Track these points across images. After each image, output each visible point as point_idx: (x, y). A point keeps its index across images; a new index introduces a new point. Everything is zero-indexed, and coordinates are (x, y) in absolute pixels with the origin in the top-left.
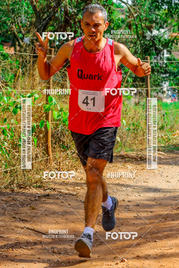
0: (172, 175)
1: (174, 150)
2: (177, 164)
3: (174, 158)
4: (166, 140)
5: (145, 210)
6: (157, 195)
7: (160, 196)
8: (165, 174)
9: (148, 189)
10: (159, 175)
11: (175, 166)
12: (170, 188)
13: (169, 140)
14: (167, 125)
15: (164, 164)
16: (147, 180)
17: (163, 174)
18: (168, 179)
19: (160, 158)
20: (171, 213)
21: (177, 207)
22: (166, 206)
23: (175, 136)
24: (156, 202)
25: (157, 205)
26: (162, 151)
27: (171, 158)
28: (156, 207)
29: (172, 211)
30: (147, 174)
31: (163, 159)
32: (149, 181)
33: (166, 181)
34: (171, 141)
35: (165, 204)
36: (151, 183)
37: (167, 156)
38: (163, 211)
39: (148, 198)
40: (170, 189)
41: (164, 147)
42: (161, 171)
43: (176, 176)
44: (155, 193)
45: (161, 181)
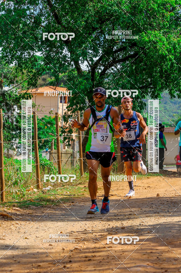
0: (29, 231)
1: (30, 206)
2: (34, 220)
3: (30, 213)
4: (21, 196)
5: (3, 269)
6: (15, 252)
7: (18, 254)
8: (22, 231)
9: (6, 246)
10: (16, 232)
11: (32, 222)
12: (29, 244)
13: (24, 195)
14: (20, 181)
15: (21, 220)
16: (4, 237)
17: (20, 230)
18: (26, 235)
19: (16, 213)
20: (32, 271)
21: (37, 265)
22: (25, 264)
23: (30, 192)
24: (15, 261)
25: (15, 264)
26: (17, 207)
27: (27, 213)
28: (15, 265)
29: (33, 270)
30: (4, 231)
31: (19, 215)
32: (6, 238)
33: (24, 238)
34: (26, 196)
35: (24, 262)
36: (8, 240)
37: (23, 212)
38: (22, 269)
39: (6, 256)
40: (28, 246)
41: (19, 203)
42: (18, 228)
43: (34, 232)
44: (13, 251)
45: (18, 238)
